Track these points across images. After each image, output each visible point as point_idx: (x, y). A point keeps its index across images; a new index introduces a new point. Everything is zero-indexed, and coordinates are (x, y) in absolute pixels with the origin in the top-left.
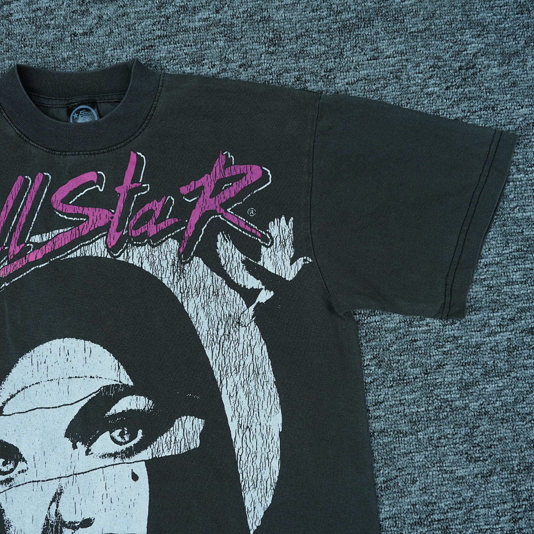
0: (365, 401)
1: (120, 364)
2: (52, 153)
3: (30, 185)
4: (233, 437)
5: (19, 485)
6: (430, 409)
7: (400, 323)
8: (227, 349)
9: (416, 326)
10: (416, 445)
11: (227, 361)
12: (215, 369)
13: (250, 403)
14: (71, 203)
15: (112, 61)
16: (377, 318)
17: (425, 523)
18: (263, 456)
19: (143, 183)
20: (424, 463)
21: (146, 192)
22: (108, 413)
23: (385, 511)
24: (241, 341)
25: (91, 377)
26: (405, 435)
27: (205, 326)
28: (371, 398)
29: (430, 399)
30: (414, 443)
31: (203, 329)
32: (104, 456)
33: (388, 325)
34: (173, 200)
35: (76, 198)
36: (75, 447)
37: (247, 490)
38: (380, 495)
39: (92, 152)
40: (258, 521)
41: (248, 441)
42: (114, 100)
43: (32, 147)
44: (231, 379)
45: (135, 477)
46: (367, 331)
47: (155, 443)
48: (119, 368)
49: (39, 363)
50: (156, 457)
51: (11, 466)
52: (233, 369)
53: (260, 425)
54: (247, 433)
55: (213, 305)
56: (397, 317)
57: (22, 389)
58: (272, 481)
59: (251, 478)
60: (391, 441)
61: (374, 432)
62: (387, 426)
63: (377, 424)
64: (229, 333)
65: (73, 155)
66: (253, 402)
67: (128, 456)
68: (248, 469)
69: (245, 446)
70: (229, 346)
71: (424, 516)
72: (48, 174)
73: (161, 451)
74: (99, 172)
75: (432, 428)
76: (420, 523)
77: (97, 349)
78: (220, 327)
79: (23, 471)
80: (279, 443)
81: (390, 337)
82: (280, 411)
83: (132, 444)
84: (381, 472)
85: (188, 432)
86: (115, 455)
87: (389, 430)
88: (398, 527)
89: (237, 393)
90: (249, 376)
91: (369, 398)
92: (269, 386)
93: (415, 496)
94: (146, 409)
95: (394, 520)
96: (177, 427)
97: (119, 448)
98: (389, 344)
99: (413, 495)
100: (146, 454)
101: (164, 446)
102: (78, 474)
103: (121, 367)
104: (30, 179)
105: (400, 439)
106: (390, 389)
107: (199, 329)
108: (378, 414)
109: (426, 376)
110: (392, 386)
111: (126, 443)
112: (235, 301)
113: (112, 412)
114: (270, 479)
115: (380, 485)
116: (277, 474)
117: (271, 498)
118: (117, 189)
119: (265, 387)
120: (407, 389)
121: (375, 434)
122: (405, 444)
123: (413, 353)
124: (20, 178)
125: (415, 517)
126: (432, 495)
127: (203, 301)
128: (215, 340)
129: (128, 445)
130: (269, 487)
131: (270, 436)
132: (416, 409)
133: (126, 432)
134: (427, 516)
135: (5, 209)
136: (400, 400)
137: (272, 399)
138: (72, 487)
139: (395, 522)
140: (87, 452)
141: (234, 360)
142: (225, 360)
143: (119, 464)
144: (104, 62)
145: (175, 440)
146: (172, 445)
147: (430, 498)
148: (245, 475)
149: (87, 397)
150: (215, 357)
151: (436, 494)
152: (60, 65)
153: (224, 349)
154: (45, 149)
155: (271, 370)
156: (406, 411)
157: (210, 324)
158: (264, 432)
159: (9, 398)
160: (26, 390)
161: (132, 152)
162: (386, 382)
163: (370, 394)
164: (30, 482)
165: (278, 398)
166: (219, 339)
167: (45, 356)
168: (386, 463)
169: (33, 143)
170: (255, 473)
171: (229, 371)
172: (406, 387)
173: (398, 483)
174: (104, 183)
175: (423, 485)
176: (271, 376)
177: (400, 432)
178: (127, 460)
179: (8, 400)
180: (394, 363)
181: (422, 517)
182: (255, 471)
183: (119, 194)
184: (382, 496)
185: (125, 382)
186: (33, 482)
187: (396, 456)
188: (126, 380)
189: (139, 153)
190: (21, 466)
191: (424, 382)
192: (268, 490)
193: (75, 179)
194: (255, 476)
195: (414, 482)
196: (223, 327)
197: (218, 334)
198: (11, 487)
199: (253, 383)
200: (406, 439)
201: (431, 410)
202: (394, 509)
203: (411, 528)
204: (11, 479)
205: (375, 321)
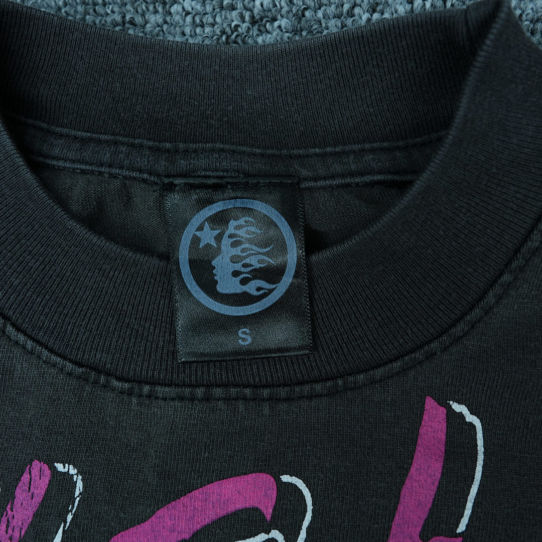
2: (96, 382)
15: (350, 14)
39: (266, 392)
42: (368, 179)
43: (17, 352)
65: (181, 398)
74: (285, 478)
144: (320, 14)
152: (143, 15)
154: (69, 366)
161: (430, 403)
169: (21, 338)
174: (306, 523)
189: (458, 408)
193: (184, 499)
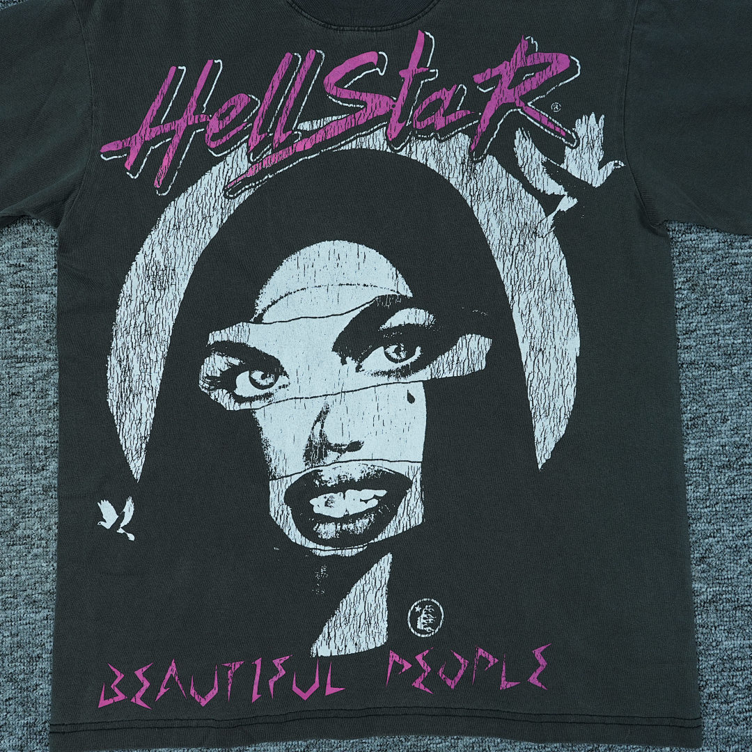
0: (675, 328)
1: (398, 272)
2: (327, 27)
3: (299, 63)
4: (524, 360)
5: (280, 402)
6: (747, 341)
7: (719, 243)
8: (520, 261)
9: (737, 248)
10: (729, 380)
11: (521, 275)
12: (507, 283)
13: (545, 323)
14: (346, 87)
16: (694, 236)
17: (735, 466)
18: (557, 383)
19: (431, 68)
20: (737, 400)
21: (434, 78)
22: (383, 326)
23: (691, 451)
24: (538, 253)
25: (365, 285)
26: (718, 368)
27: (497, 235)
28: (681, 325)
29: (748, 331)
30: (727, 378)
31: (494, 237)
32: (377, 374)
33: (706, 245)
34: (465, 88)
35: (352, 82)
36: (344, 362)
37: (538, 417)
38: (685, 434)
39: (375, 29)
40: (548, 454)
41: (541, 365)
43: (305, 19)
44: (525, 296)
45: (411, 399)
46: (681, 250)
47: (435, 362)
48: (397, 277)
49: (306, 267)
50: (435, 378)
51: (270, 380)
52: (527, 284)
53: (555, 348)
54: (540, 356)
55: (506, 211)
56: (716, 237)
57: (286, 295)
58: (567, 410)
59: (542, 406)
60: (701, 375)
61: (683, 364)
62: (698, 358)
63: (686, 355)
64: (525, 243)
65: (352, 30)
66: (548, 322)
67: (404, 376)
68: (539, 396)
69: (536, 370)
70: (523, 258)
71: (734, 459)
72: (321, 52)
73: (442, 372)
74: (380, 53)
75: (748, 363)
76: (729, 466)
77: (373, 254)
78: (513, 236)
79: (284, 386)
80: (575, 369)
81: (707, 258)
82: (578, 334)
83: (408, 362)
84: (689, 408)
85: (472, 352)
86: (389, 373)
87: (700, 362)
88: (704, 470)
89: (530, 311)
90: (545, 293)
91: (679, 325)
92: (567, 305)
93: (724, 435)
94: (427, 324)
95: (700, 461)
96: (461, 346)
97: (394, 366)
98: (705, 266)
99: (723, 435)
100: (424, 374)
101: (445, 366)
102: (348, 392)
103: (400, 276)
104: (300, 56)
105: (712, 373)
106: (704, 317)
107: (490, 238)
108: (689, 344)
109: (745, 304)
110: (706, 314)
111: (402, 360)
112: (532, 207)
113: (387, 325)
114: (563, 407)
115: (686, 422)
116: (572, 403)
117: (564, 428)
118: (402, 73)
119: (562, 306)
120: (723, 317)
121: (684, 366)
122: (717, 379)
123: (732, 278)
124: (288, 55)
125: (724, 459)
126: (744, 436)
127: (495, 206)
128: (508, 251)
129: (404, 363)
130: (562, 416)
131: (565, 361)
132: (732, 341)
133: (402, 349)
134: (737, 459)
135: (271, 89)
136: (715, 330)
137: (570, 321)
138: (339, 406)
139: (701, 463)
140: (358, 369)
141: (529, 274)
142: (518, 274)
143: (394, 383)
145: (458, 360)
146: (454, 366)
147: (742, 440)
148: (535, 403)
149: (359, 307)
150: (506, 270)
151: (749, 435)
153: (517, 261)
154: (320, 22)
155: (571, 287)
156: (720, 341)
157: (503, 232)
158: (559, 356)
159: (270, 304)
160: (290, 296)
161: (419, 32)
162: (699, 309)
163: (681, 321)
164: (292, 399)
165: (577, 319)
166: (512, 250)
167: (312, 260)
168: (694, 399)
169: (306, 15)
170: (547, 401)
171: (522, 286)
172: (721, 316)
173: (707, 421)
174: (386, 65)
175: (735, 425)
176: (569, 294)
177: (711, 365)
178: (402, 380)
179: (269, 306)
180: (709, 288)
181: (731, 459)
182: (547, 399)
183: (404, 78)
184: (688, 434)
185: (404, 293)
186: (295, 398)
187: (706, 391)
188: (405, 290)
189: (427, 33)
190: (282, 380)
191: (743, 311)
192: (562, 419)
193: (353, 58)
194: (547, 404)
195: (725, 420)
196: (518, 236)
197: (511, 244)
198: (270, 403)
199: (548, 302)
200: (718, 373)
201: (749, 343)
202: (701, 449)
203: (719, 471)
204: (270, 395)
205: (691, 240)
